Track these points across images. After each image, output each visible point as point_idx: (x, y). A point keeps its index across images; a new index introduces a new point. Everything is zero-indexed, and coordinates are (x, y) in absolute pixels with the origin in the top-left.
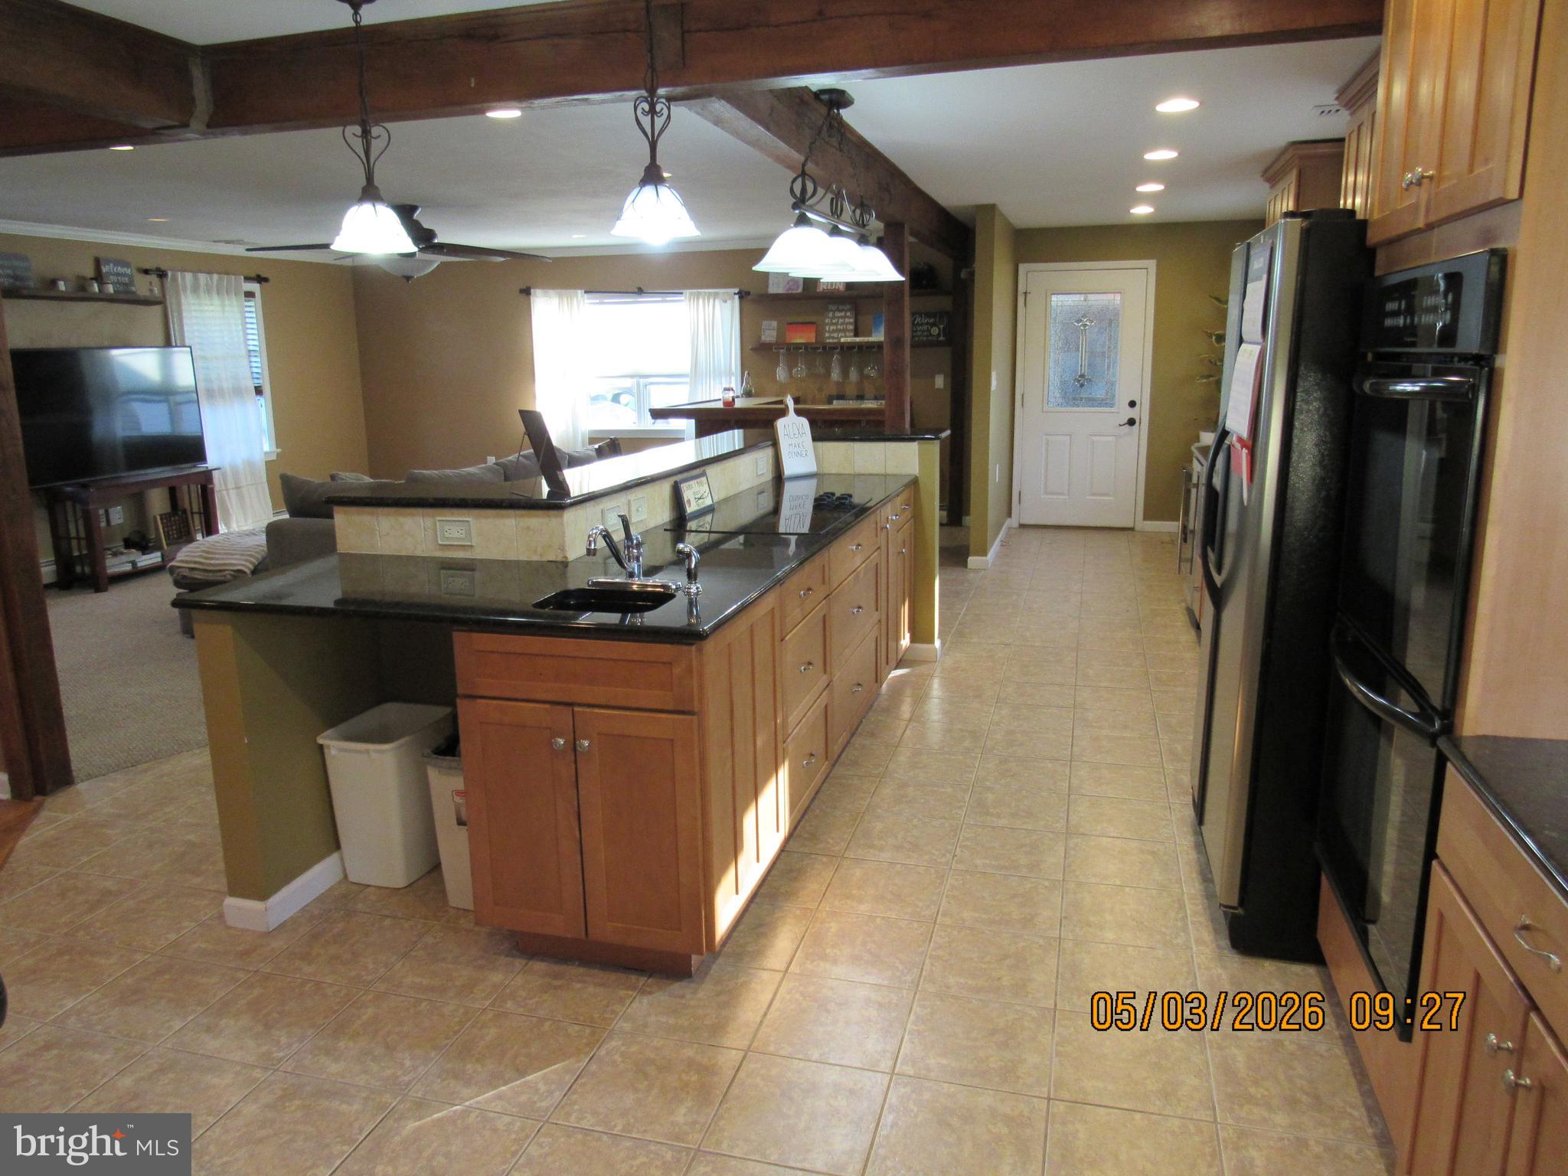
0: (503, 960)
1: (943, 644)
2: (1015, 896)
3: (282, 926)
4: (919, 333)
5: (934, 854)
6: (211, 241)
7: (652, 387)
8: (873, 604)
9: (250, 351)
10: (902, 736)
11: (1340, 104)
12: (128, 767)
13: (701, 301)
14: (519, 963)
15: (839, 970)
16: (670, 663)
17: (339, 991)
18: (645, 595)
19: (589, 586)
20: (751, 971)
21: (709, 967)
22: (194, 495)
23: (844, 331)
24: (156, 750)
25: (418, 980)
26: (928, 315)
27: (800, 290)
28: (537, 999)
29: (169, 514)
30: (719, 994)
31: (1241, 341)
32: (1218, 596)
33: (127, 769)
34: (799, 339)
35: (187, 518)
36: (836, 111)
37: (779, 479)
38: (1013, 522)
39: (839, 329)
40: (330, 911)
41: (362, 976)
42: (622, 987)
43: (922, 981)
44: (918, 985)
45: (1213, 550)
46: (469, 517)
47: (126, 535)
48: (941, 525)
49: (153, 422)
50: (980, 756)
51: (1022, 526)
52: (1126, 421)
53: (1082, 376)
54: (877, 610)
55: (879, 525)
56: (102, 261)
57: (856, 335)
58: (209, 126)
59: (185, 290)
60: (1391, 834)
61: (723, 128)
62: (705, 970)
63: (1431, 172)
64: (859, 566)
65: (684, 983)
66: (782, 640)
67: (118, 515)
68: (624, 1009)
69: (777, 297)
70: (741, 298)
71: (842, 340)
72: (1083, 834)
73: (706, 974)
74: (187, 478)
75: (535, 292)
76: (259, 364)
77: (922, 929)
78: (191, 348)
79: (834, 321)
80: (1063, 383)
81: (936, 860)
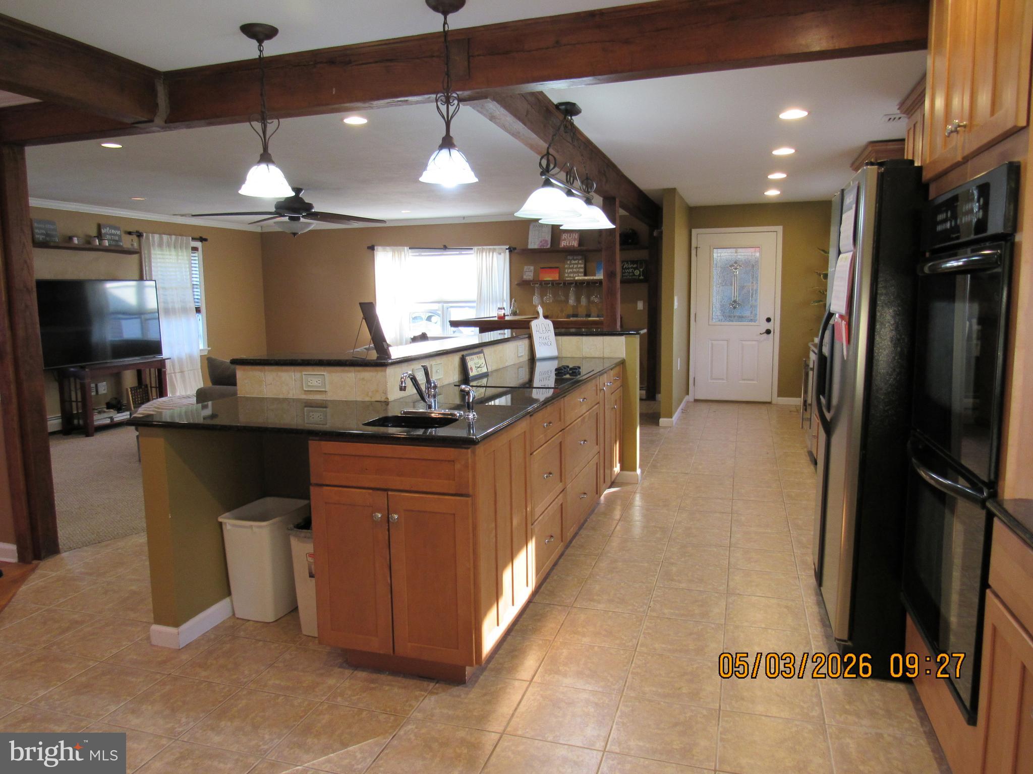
0: (337, 670)
1: (642, 472)
2: (691, 634)
3: (188, 646)
4: (626, 274)
5: (635, 606)
6: (171, 215)
7: (452, 310)
8: (595, 442)
9: (193, 285)
10: (614, 530)
11: (901, 112)
12: (96, 543)
13: (484, 254)
14: (348, 672)
15: (568, 681)
16: (453, 461)
17: (224, 688)
18: (438, 420)
19: (401, 414)
20: (507, 680)
21: (478, 677)
22: (153, 376)
23: (578, 272)
24: (116, 533)
25: (277, 682)
26: (633, 262)
27: (549, 246)
28: (358, 696)
29: (136, 387)
30: (485, 695)
31: (839, 253)
32: (828, 428)
33: (95, 545)
34: (548, 278)
35: (147, 390)
36: (569, 118)
37: (532, 360)
38: (690, 398)
39: (574, 271)
40: (222, 636)
41: (240, 679)
42: (418, 689)
43: (626, 688)
44: (623, 691)
45: (824, 397)
46: (324, 372)
47: (108, 400)
48: (641, 400)
49: (131, 331)
50: (667, 543)
51: (696, 401)
52: (764, 331)
53: (735, 301)
54: (597, 444)
55: (598, 388)
56: (102, 227)
57: (585, 275)
58: (166, 122)
59: (153, 245)
60: (955, 597)
61: (495, 123)
62: (476, 677)
63: (965, 123)
64: (585, 413)
65: (460, 687)
66: (531, 454)
67: (103, 388)
68: (418, 704)
69: (533, 251)
70: (510, 252)
71: (576, 278)
72: (739, 594)
73: (476, 682)
74: (150, 365)
75: (377, 249)
76: (199, 293)
77: (627, 655)
78: (155, 281)
79: (571, 266)
80: (722, 306)
81: (636, 609)
